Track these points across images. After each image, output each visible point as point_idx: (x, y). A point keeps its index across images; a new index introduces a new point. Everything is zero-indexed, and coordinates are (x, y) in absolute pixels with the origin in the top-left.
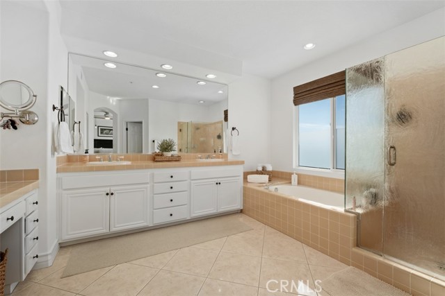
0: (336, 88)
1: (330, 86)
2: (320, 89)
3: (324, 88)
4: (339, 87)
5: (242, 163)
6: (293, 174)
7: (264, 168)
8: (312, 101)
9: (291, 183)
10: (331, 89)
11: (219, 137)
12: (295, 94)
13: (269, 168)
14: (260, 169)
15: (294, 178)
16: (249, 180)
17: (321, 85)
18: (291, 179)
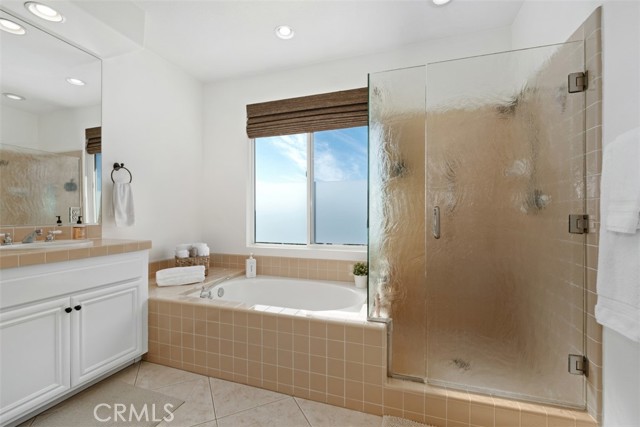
0: (317, 118)
1: (307, 114)
2: (293, 116)
3: (298, 115)
4: (321, 117)
5: (146, 245)
6: (248, 257)
7: (191, 251)
8: (278, 135)
9: (244, 273)
10: (309, 119)
11: (72, 187)
12: (250, 118)
13: (205, 250)
14: (185, 254)
15: (251, 264)
16: (160, 282)
17: (294, 110)
18: (244, 267)
